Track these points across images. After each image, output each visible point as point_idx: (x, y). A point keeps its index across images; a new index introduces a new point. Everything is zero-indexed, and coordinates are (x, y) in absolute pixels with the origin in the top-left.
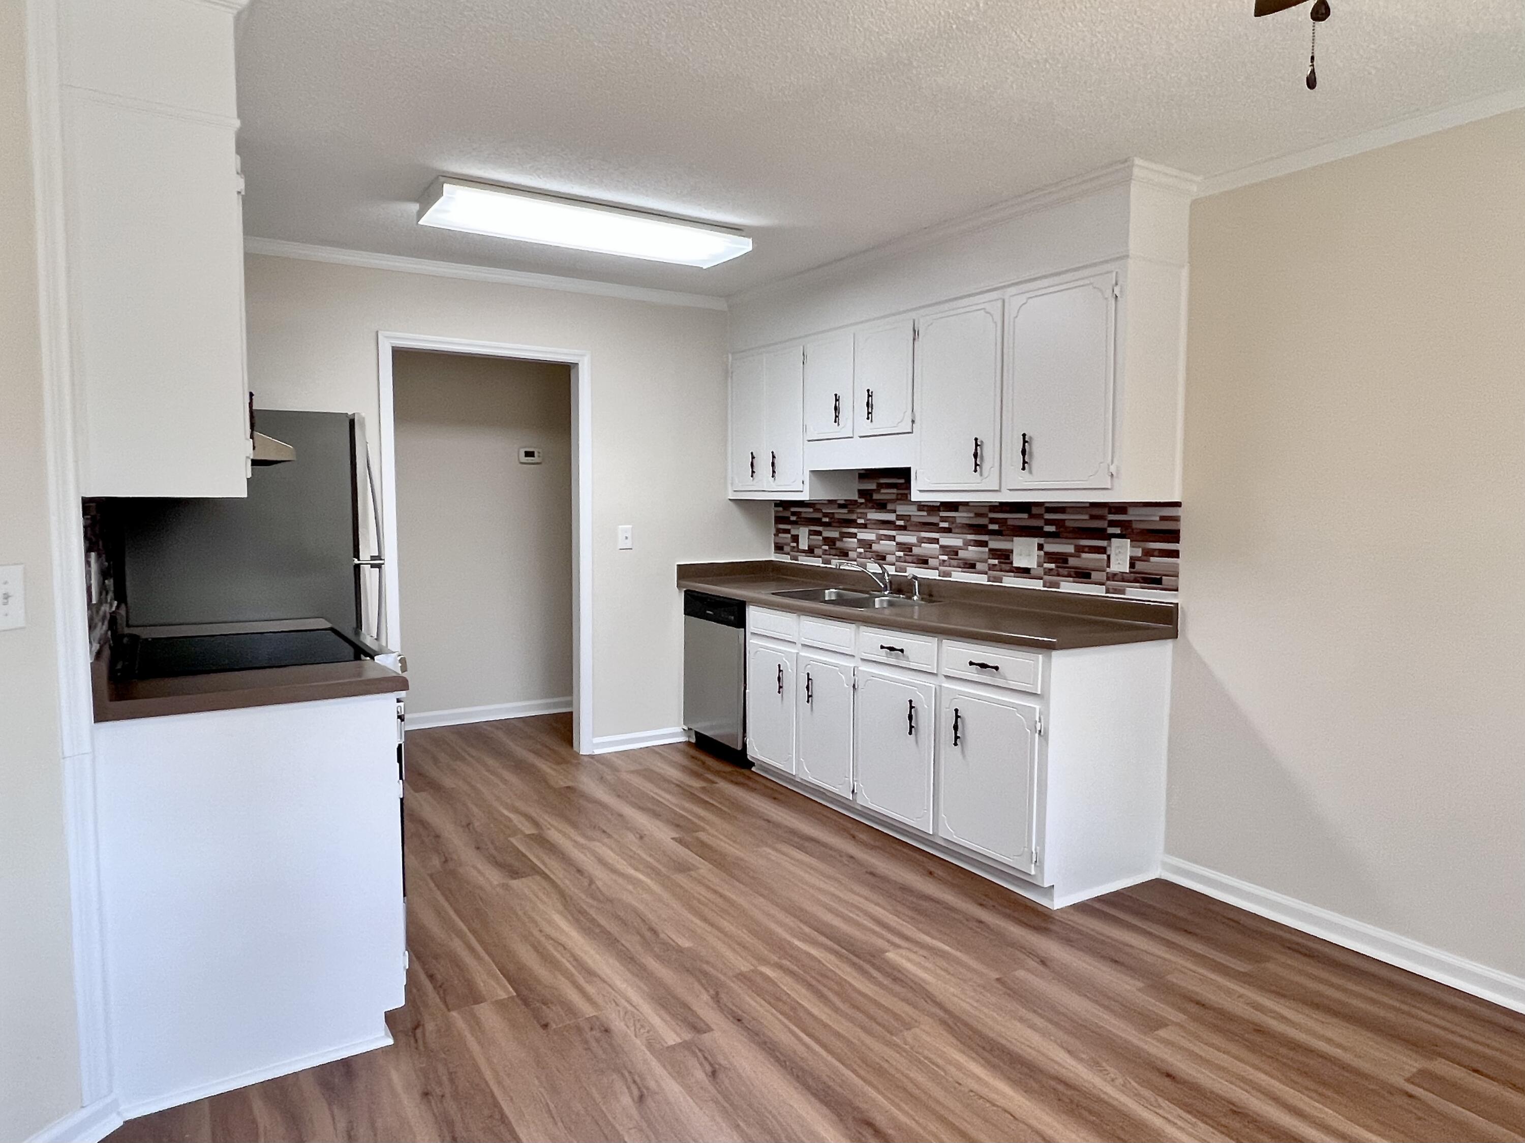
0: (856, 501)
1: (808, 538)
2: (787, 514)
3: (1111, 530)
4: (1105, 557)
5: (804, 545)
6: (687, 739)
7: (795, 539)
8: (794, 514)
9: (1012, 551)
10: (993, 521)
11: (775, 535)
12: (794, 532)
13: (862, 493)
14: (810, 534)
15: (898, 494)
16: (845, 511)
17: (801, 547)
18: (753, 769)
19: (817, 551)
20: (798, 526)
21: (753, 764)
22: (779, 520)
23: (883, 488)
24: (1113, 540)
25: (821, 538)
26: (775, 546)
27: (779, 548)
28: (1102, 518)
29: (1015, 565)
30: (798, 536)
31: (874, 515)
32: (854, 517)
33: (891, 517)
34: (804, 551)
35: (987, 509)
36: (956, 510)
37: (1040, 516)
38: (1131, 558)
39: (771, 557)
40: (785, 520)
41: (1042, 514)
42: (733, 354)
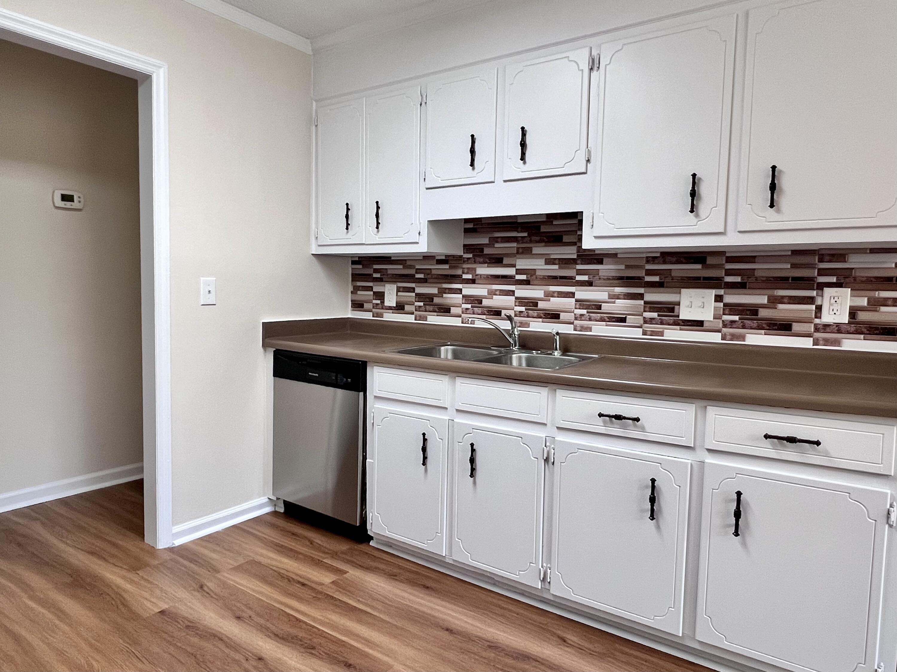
0: (461, 257)
1: (397, 295)
2: (369, 271)
3: (822, 279)
4: (813, 307)
5: (391, 300)
6: (273, 510)
7: (380, 296)
8: (376, 271)
9: (678, 304)
10: (650, 273)
11: (352, 292)
12: (377, 288)
13: (467, 248)
14: (398, 291)
15: (518, 248)
16: (447, 266)
17: (387, 303)
18: (372, 543)
19: (407, 308)
20: (382, 283)
21: (371, 538)
22: (356, 277)
23: (497, 242)
24: (826, 290)
25: (414, 294)
26: (352, 303)
27: (358, 305)
28: (811, 266)
29: (681, 317)
30: (384, 292)
31: (483, 270)
32: (459, 272)
33: (511, 271)
34: (390, 308)
35: (644, 260)
36: (600, 262)
37: (719, 266)
38: (851, 308)
39: (347, 315)
40: (367, 277)
41: (723, 264)
42: (316, 101)
